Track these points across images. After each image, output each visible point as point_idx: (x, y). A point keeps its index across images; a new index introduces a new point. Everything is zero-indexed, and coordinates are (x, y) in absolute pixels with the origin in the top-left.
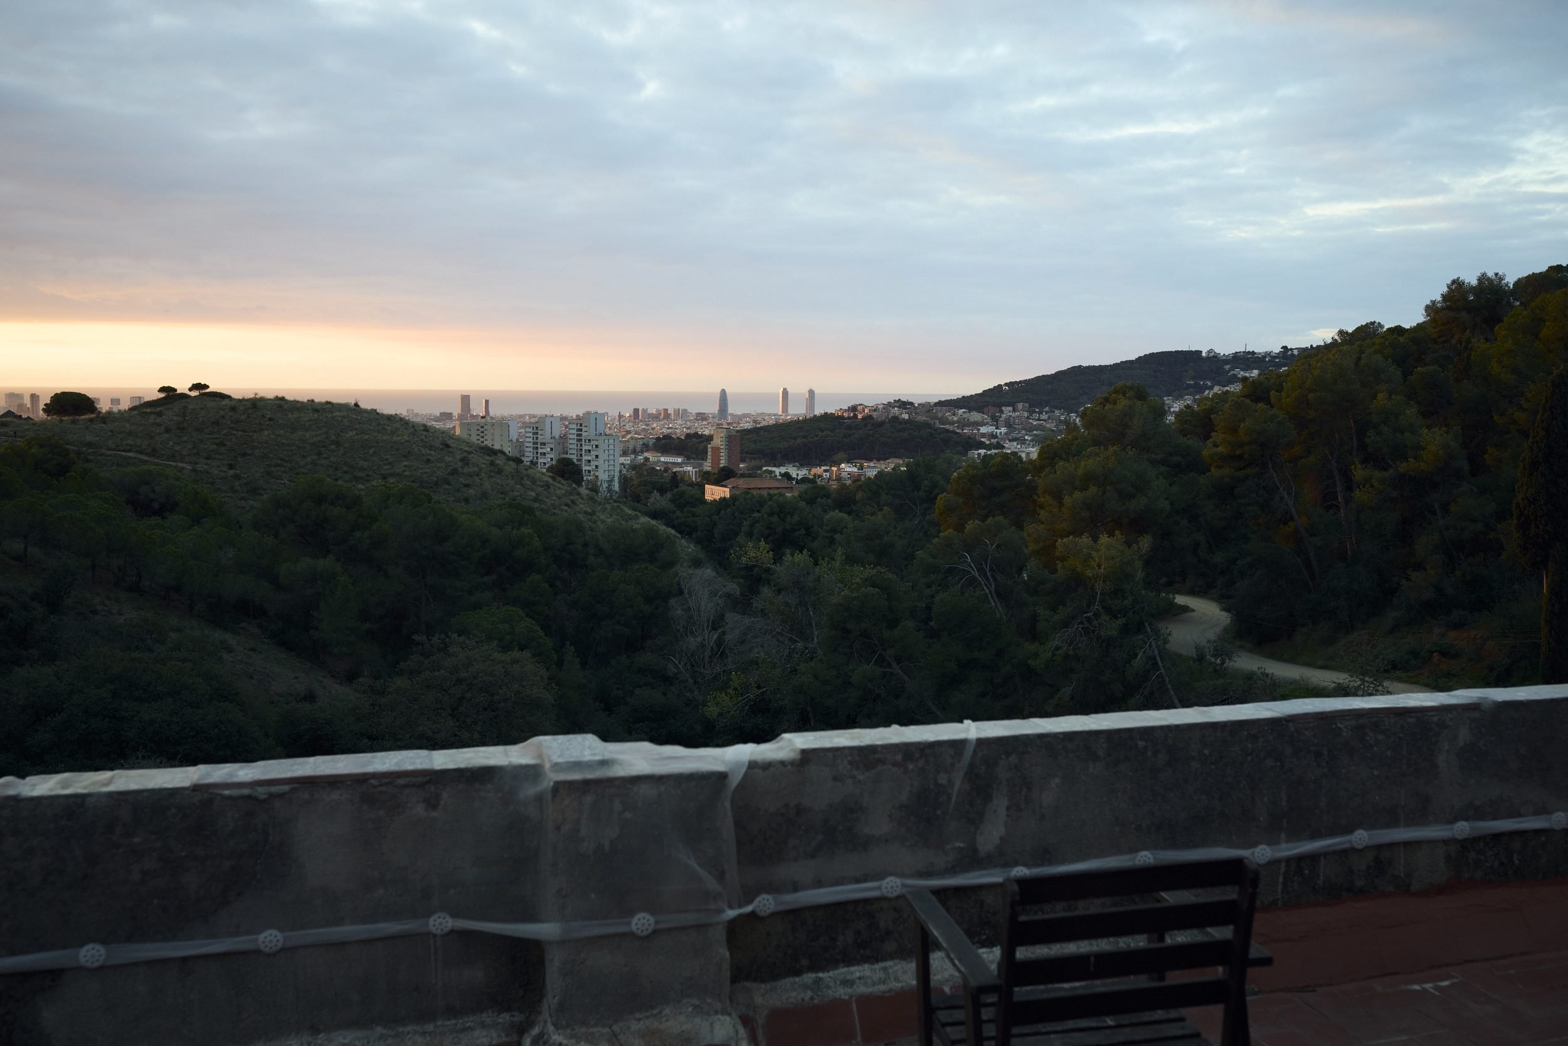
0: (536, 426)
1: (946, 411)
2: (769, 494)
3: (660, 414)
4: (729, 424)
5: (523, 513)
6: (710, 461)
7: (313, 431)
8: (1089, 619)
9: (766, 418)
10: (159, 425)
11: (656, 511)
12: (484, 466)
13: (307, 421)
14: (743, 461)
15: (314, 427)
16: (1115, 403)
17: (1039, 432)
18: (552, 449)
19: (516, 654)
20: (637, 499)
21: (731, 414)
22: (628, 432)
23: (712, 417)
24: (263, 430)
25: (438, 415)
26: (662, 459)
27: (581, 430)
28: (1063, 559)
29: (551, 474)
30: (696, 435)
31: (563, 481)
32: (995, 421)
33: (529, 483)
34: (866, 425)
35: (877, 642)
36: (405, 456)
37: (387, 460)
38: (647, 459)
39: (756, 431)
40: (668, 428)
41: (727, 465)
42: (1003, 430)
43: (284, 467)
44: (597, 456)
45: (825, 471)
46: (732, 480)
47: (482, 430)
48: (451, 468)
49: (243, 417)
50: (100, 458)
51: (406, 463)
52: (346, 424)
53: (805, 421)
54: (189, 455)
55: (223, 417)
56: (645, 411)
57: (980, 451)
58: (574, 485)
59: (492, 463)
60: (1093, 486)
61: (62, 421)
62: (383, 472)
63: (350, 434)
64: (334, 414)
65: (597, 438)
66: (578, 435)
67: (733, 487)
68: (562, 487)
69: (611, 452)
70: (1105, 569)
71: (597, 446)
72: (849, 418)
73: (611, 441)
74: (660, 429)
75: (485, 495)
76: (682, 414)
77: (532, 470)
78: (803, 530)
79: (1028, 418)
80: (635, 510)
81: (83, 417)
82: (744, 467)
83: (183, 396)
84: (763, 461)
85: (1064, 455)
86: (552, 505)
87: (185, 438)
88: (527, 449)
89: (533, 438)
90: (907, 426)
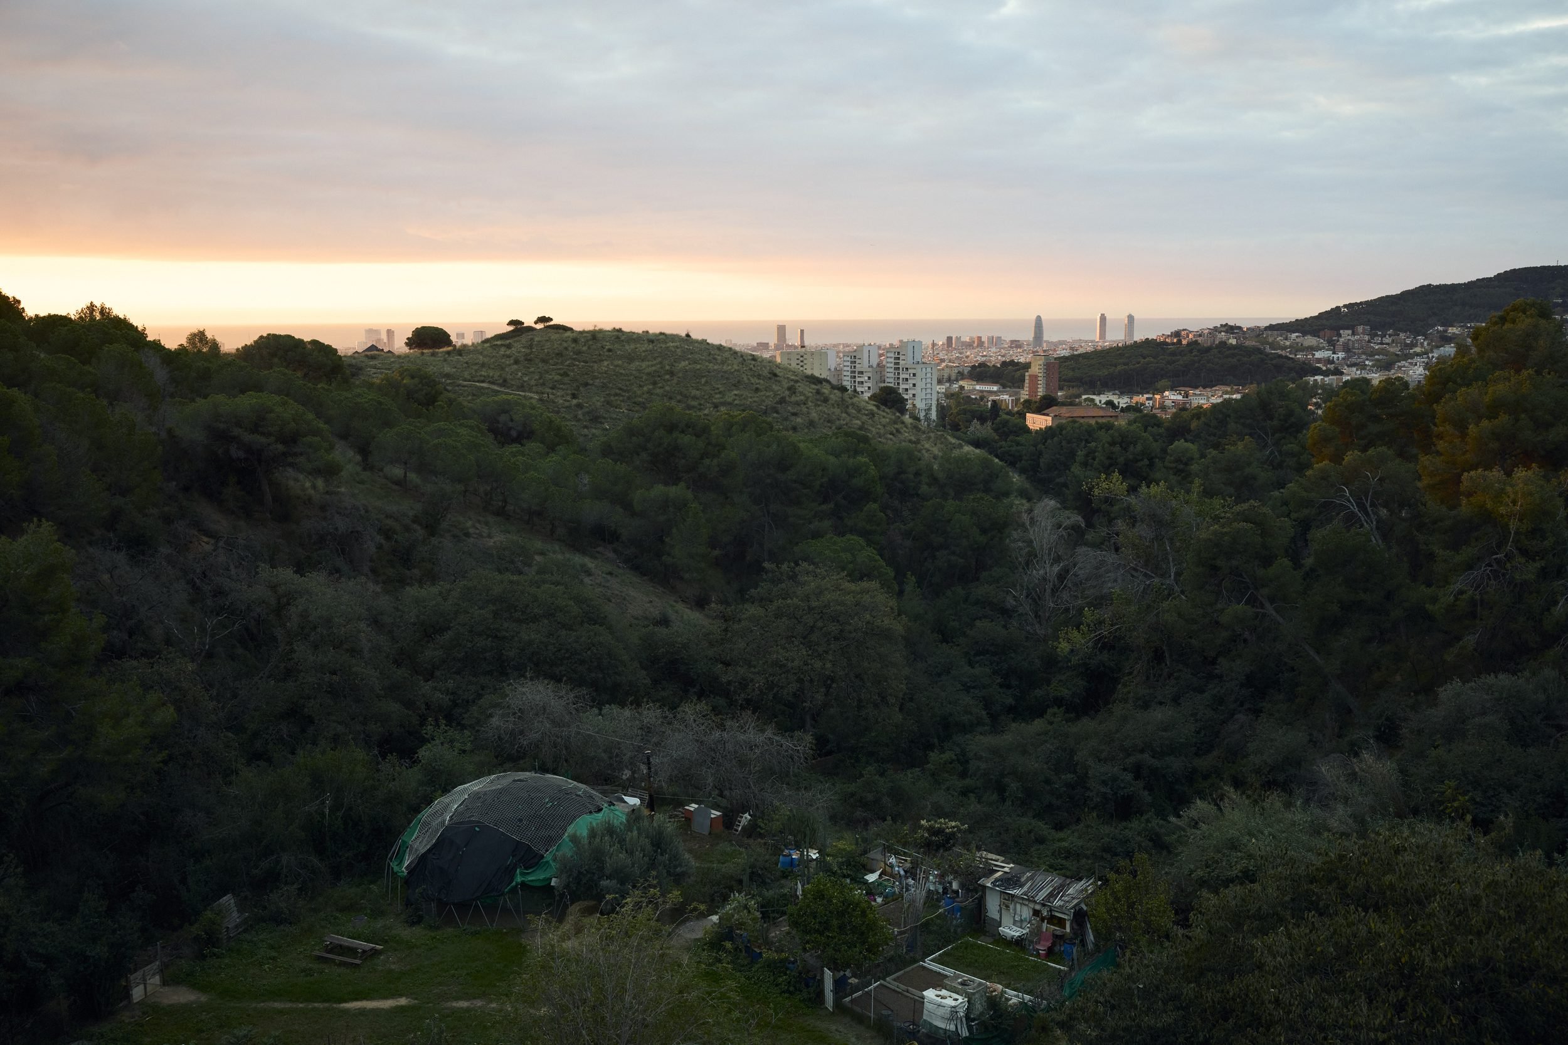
0: (854, 357)
1: (1278, 336)
2: (1097, 423)
3: (974, 342)
4: (1044, 351)
5: (858, 441)
6: (1027, 389)
7: (648, 361)
8: (1498, 561)
9: (1083, 345)
10: (509, 357)
11: (978, 440)
12: (810, 394)
13: (644, 351)
14: (1061, 389)
15: (649, 357)
16: (1514, 322)
17: (1381, 357)
18: (869, 378)
19: (865, 584)
20: (955, 427)
21: (1046, 341)
22: (942, 361)
23: (1027, 345)
24: (603, 361)
25: (756, 345)
26: (978, 387)
27: (899, 358)
28: (1469, 495)
29: (875, 403)
30: (1012, 363)
31: (888, 410)
32: (1332, 345)
33: (854, 411)
34: (1191, 351)
35: (1248, 581)
36: (735, 385)
37: (718, 389)
38: (962, 388)
39: (1074, 358)
40: (983, 356)
41: (1045, 393)
42: (1341, 355)
43: (623, 396)
44: (914, 385)
45: (1148, 399)
46: (1054, 408)
47: (802, 359)
48: (779, 397)
49: (584, 348)
50: (457, 388)
51: (736, 392)
52: (679, 354)
53: (1126, 347)
54: (536, 385)
55: (566, 349)
56: (958, 339)
57: (1316, 377)
58: (898, 414)
59: (818, 392)
60: (1505, 413)
61: (423, 354)
62: (715, 401)
63: (683, 364)
64: (668, 345)
65: (914, 366)
66: (895, 364)
67: (1056, 416)
68: (886, 415)
69: (929, 380)
70: (1521, 506)
71: (914, 375)
72: (1173, 344)
73: (929, 370)
74: (974, 357)
75: (811, 424)
76: (996, 341)
77: (856, 399)
78: (1146, 460)
79: (1369, 341)
80: (958, 438)
81: (441, 350)
82: (1061, 396)
83: (530, 329)
84: (1082, 389)
85: (1458, 379)
86: (877, 433)
87: (532, 369)
88: (845, 378)
89: (851, 367)
90: (1236, 351)
